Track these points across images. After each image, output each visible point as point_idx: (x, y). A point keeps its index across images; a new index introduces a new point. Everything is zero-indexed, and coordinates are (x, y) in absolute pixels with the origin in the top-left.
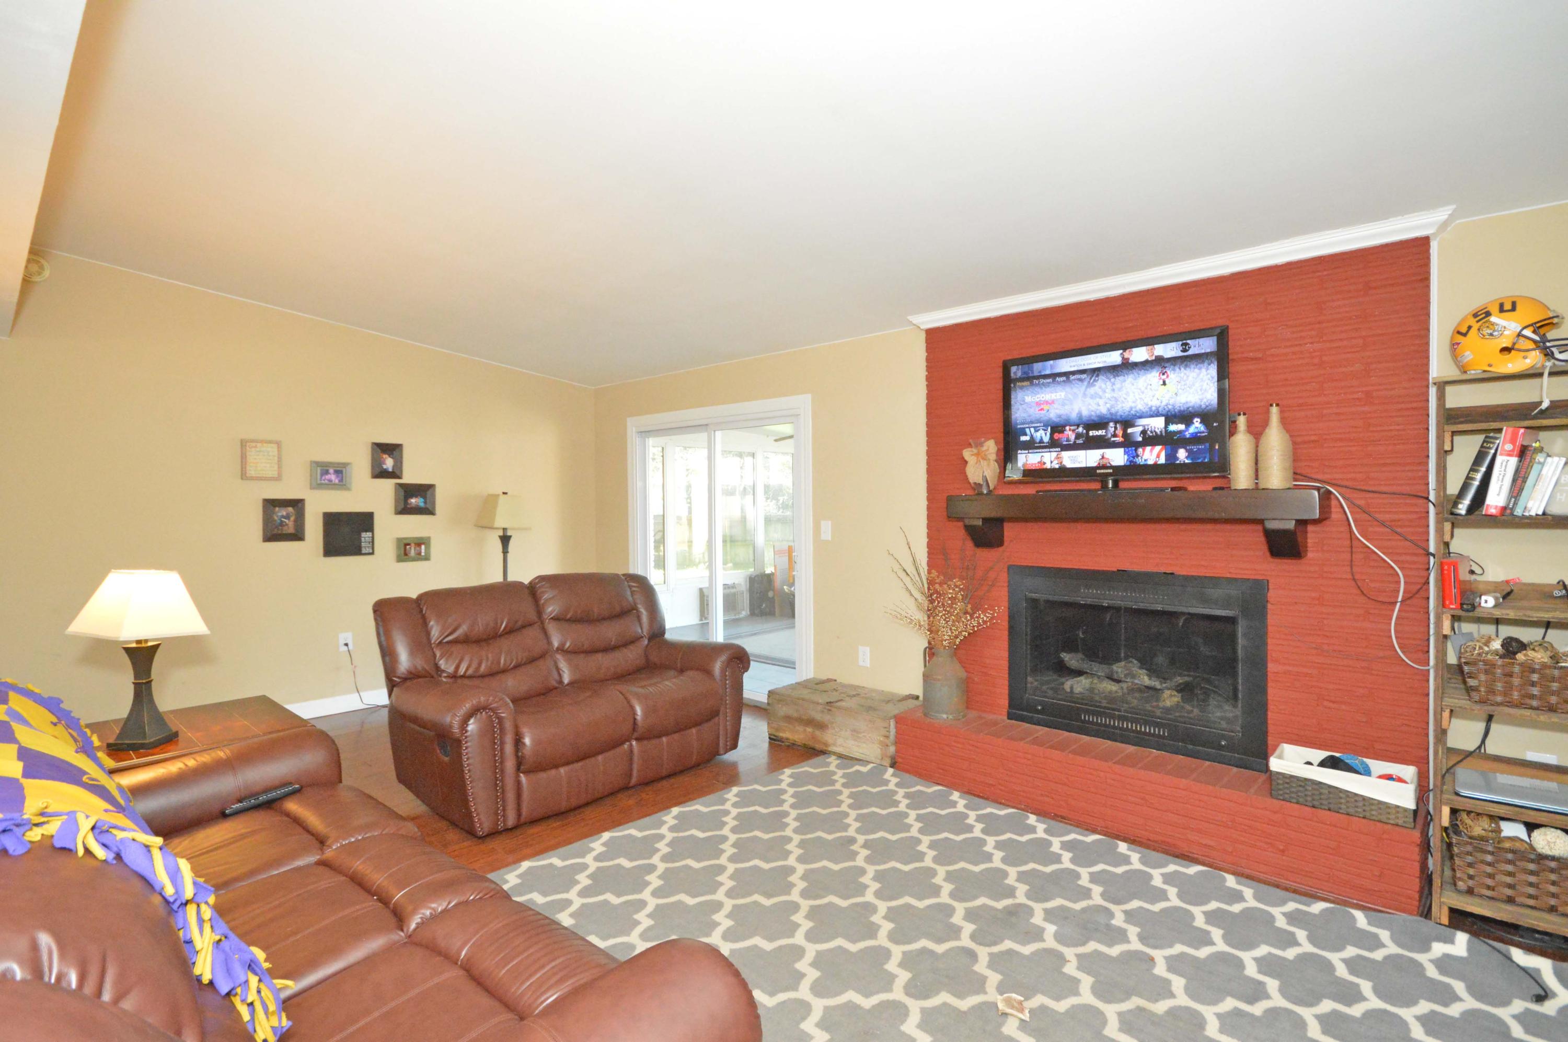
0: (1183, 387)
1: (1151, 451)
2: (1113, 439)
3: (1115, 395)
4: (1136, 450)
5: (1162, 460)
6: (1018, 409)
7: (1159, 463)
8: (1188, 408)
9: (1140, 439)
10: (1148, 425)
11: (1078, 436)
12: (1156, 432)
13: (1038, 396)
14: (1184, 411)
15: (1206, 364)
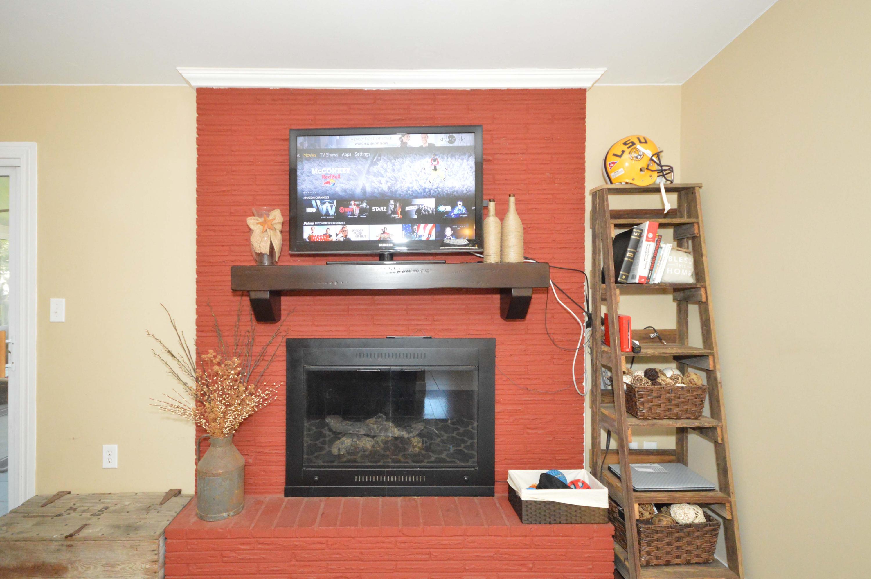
0: (449, 174)
1: (425, 228)
2: (392, 216)
3: (395, 175)
4: (412, 227)
5: (433, 237)
6: (305, 180)
7: (430, 239)
8: (453, 192)
9: (415, 217)
10: (422, 205)
11: (362, 211)
12: (428, 212)
13: (324, 169)
14: (450, 195)
15: (467, 156)
